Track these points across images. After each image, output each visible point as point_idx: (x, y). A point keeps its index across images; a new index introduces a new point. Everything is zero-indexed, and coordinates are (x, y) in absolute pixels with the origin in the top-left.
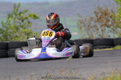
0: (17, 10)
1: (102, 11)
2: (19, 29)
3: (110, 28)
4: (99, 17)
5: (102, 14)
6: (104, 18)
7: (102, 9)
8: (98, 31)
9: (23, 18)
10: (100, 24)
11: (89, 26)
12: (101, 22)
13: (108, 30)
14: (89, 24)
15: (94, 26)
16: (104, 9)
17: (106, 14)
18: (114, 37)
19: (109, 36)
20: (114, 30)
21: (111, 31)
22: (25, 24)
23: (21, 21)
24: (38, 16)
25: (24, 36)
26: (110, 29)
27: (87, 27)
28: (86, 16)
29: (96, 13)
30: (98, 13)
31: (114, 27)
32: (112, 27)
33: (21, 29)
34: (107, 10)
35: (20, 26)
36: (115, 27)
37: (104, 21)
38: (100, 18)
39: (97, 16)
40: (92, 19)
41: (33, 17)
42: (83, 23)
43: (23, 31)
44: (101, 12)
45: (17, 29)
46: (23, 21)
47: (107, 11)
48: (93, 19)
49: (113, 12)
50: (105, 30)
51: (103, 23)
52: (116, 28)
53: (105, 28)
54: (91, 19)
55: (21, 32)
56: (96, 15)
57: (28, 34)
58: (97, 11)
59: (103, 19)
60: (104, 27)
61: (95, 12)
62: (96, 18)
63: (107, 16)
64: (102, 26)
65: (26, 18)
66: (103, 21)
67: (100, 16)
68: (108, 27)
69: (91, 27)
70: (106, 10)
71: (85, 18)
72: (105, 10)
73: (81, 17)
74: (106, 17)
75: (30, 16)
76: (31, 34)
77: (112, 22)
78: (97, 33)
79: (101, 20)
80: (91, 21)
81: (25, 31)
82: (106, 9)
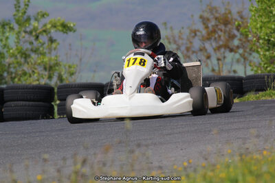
0: (25, 12)
1: (217, 15)
2: (29, 56)
3: (236, 52)
4: (211, 28)
5: (218, 23)
6: (221, 31)
7: (217, 11)
8: (209, 61)
9: (38, 32)
10: (214, 45)
11: (188, 49)
12: (215, 39)
13: (232, 59)
14: (189, 45)
15: (201, 50)
16: (222, 11)
17: (226, 22)
18: (245, 72)
19: (235, 72)
20: (245, 59)
21: (238, 61)
22: (43, 44)
23: (33, 39)
24: (72, 25)
25: (41, 73)
26: (237, 56)
27: (185, 52)
28: (183, 28)
29: (205, 21)
30: (208, 20)
31: (245, 51)
32: (241, 51)
33: (33, 56)
34: (230, 13)
35: (32, 50)
36: (248, 50)
37: (222, 38)
38: (214, 31)
39: (207, 27)
40: (196, 35)
41: (60, 28)
42: (175, 42)
43: (39, 61)
44: (216, 18)
45: (26, 56)
46: (37, 37)
47: (229, 16)
48: (198, 33)
49: (242, 17)
50: (224, 57)
51: (221, 43)
52: (250, 54)
53: (224, 53)
54: (193, 34)
55: (35, 64)
56: (204, 24)
57: (51, 68)
58: (206, 15)
59: (220, 33)
60: (222, 50)
61: (201, 17)
62: (204, 32)
63: (229, 26)
64: (219, 48)
65: (45, 31)
66: (220, 37)
67: (213, 26)
68: (231, 50)
69: (194, 52)
70: (227, 12)
71: (180, 32)
72: (225, 13)
73: (172, 28)
74: (227, 29)
75: (54, 26)
76: (57, 68)
77: (240, 40)
78: (207, 65)
79: (217, 36)
80: (194, 37)
81: (43, 62)
82: (226, 9)
